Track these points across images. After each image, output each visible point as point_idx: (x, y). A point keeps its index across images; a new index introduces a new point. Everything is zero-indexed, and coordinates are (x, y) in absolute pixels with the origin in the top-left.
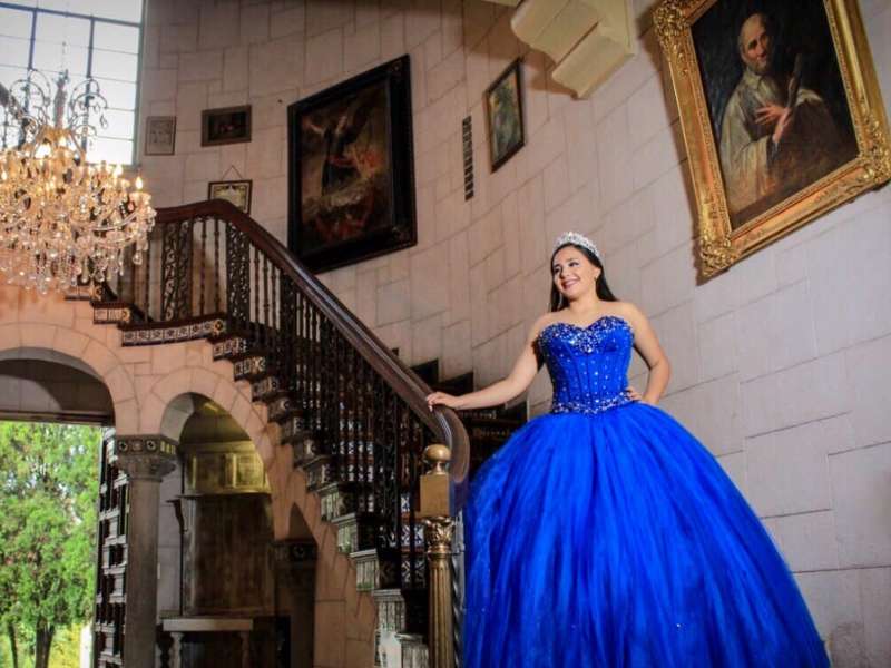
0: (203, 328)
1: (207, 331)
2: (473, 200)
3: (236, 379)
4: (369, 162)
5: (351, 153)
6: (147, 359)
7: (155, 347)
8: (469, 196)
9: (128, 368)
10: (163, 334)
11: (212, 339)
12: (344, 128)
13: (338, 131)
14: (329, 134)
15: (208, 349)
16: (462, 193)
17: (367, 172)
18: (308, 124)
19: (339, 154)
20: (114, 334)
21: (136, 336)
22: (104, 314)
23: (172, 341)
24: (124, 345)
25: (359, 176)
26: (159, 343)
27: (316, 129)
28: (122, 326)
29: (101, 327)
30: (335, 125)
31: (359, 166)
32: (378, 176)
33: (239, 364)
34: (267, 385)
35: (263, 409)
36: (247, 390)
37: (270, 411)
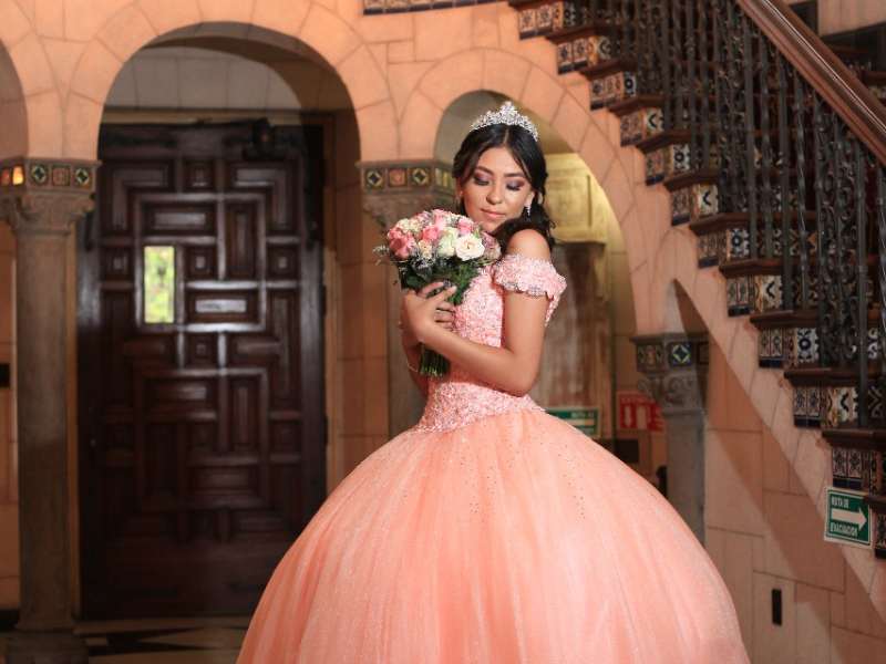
3: (561, 70)
6: (406, 35)
9: (378, 49)
11: (516, 4)
15: (510, 19)
23: (446, 5)
24: (368, 12)
26: (426, 6)
33: (568, 47)
34: (615, 86)
35: (611, 123)
36: (580, 88)
37: (624, 128)
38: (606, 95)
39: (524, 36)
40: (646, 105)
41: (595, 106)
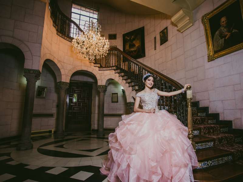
0: (113, 68)
1: (113, 69)
2: (156, 50)
3: (119, 76)
4: (137, 44)
5: (134, 42)
6: (103, 73)
7: (104, 71)
8: (155, 49)
9: (100, 74)
10: (106, 69)
11: (115, 70)
12: (133, 38)
13: (132, 39)
14: (130, 39)
15: (114, 72)
16: (154, 49)
17: (137, 45)
18: (126, 37)
19: (132, 42)
20: (97, 68)
21: (101, 69)
22: (95, 65)
23: (107, 70)
24: (99, 70)
25: (135, 46)
26: (105, 70)
27: (128, 38)
28: (99, 67)
29: (95, 67)
30: (131, 37)
31: (135, 44)
32: (139, 46)
33: (120, 74)
34: (125, 77)
35: (125, 81)
36: (121, 78)
37: (126, 82)
38: (124, 78)
39: (115, 73)
40: (129, 79)
41: (123, 80)
